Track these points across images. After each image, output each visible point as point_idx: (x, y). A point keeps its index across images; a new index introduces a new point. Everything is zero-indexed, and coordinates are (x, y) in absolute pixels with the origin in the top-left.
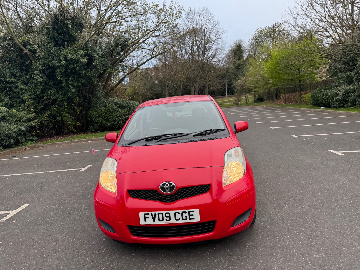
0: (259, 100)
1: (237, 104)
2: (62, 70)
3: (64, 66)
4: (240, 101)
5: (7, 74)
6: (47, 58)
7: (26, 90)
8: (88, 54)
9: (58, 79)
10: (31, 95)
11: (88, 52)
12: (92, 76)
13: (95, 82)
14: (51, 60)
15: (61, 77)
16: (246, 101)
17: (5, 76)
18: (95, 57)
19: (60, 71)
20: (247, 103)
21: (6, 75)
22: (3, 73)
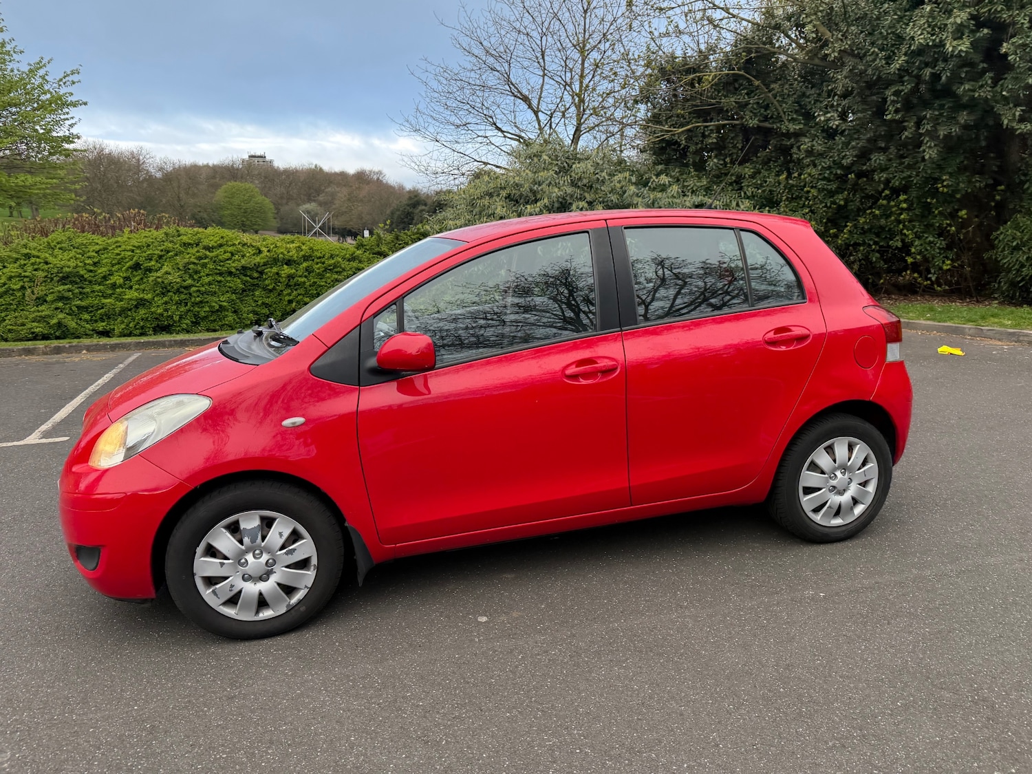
2: (901, 88)
3: (915, 73)
5: (784, 113)
6: (865, 55)
7: (821, 155)
8: (992, 17)
9: (889, 117)
10: (829, 168)
11: (990, 10)
12: (997, 102)
13: (1006, 122)
14: (874, 60)
15: (897, 111)
17: (781, 117)
18: (1014, 24)
19: (896, 93)
21: (783, 116)
22: (777, 110)
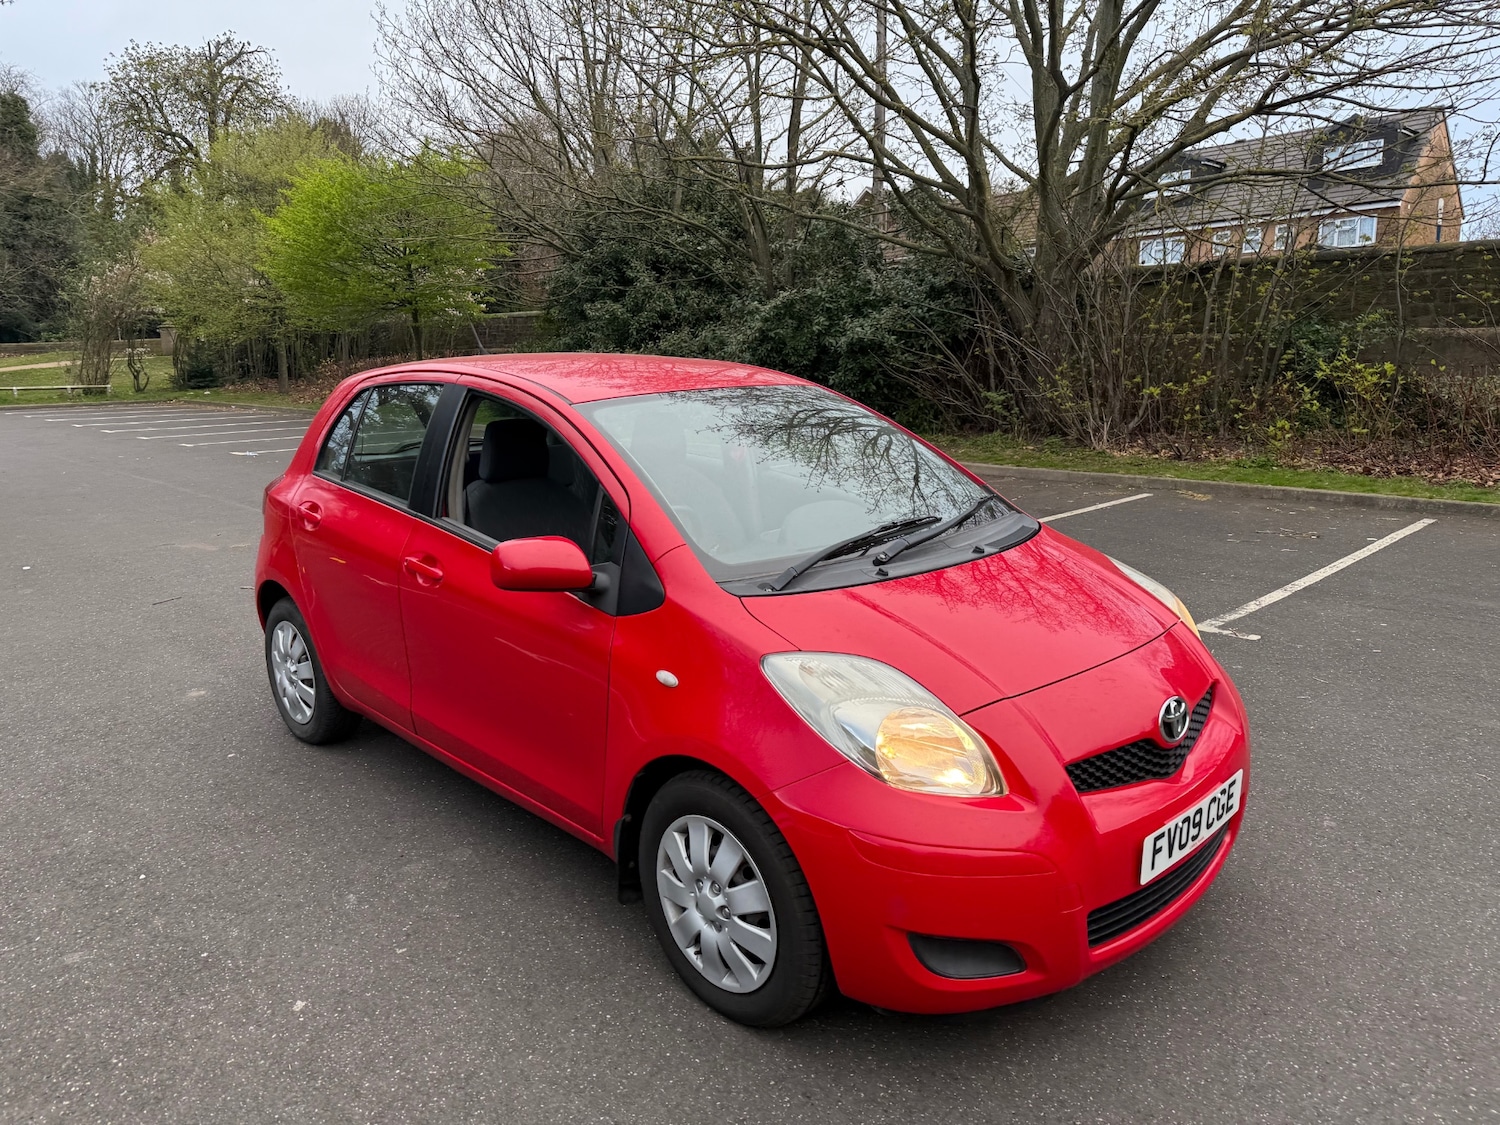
0: (195, 377)
1: (87, 392)
4: (106, 378)
16: (136, 377)
20: (139, 390)
